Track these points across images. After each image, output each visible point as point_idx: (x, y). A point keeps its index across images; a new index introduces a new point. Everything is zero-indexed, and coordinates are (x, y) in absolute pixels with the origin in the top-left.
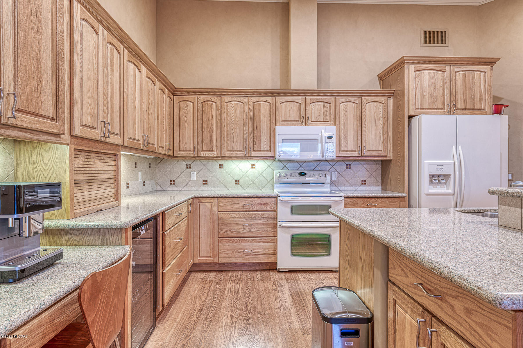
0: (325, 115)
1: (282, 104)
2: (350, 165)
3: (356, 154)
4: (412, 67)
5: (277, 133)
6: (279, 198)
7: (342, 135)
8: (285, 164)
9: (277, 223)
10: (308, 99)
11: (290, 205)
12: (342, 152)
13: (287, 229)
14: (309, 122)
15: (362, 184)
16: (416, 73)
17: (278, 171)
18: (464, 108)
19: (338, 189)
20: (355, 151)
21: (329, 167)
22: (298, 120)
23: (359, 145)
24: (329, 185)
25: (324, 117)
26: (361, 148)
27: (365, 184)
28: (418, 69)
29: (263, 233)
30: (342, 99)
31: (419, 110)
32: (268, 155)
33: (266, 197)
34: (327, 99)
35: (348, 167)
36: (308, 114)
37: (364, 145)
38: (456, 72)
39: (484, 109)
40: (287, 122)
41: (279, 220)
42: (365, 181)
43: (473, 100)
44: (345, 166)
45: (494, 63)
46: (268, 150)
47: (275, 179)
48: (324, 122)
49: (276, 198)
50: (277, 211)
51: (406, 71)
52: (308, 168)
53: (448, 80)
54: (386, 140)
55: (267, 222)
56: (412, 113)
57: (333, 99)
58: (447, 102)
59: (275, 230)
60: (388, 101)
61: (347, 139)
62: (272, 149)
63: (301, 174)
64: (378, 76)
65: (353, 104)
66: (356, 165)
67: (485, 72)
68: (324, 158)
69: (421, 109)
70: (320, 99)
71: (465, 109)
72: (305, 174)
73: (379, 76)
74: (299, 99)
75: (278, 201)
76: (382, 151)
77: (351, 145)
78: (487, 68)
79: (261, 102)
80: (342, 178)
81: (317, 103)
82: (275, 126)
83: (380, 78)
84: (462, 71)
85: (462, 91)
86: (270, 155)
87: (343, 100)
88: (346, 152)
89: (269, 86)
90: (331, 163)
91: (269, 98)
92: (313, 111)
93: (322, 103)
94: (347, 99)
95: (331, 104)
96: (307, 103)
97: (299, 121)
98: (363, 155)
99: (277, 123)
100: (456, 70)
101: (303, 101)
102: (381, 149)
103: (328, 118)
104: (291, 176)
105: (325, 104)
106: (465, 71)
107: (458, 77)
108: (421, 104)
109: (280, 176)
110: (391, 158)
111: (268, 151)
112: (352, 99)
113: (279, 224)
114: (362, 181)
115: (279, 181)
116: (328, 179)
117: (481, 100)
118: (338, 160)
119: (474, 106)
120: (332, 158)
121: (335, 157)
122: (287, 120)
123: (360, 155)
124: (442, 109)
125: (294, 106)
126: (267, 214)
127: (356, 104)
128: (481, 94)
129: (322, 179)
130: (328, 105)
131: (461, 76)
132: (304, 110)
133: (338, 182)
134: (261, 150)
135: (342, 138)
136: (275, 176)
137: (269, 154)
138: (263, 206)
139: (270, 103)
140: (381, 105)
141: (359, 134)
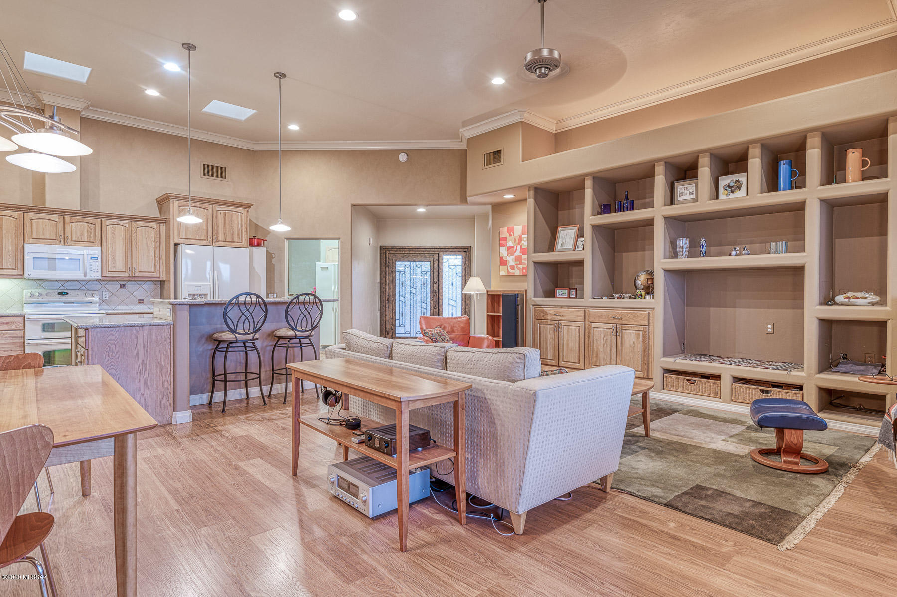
0: (89, 235)
1: (33, 221)
2: (124, 285)
3: (126, 274)
4: (177, 203)
5: (26, 251)
6: (26, 317)
7: (110, 256)
8: (40, 282)
9: (24, 343)
10: (67, 219)
11: (41, 323)
12: (110, 272)
13: (36, 347)
14: (69, 241)
15: (139, 303)
16: (181, 208)
17: (30, 290)
18: (224, 240)
19: (110, 309)
20: (125, 272)
21: (99, 286)
22: (54, 238)
23: (129, 266)
24: (98, 305)
25: (88, 237)
26: (131, 269)
27: (142, 303)
28: (183, 204)
29: (6, 353)
30: (109, 222)
31: (184, 240)
32: (13, 273)
33: (10, 317)
34: (91, 220)
35: (122, 286)
36: (68, 233)
37: (134, 266)
38: (217, 211)
39: (241, 242)
40: (39, 240)
41: (26, 338)
42: (143, 300)
43: (232, 234)
44: (119, 286)
45: (250, 207)
46: (14, 267)
47: (25, 298)
48: (87, 242)
49: (23, 318)
50: (24, 330)
51: (171, 205)
52: (71, 288)
53: (210, 217)
54: (159, 262)
55: (12, 341)
56: (177, 241)
57: (99, 220)
58: (210, 234)
59: (23, 349)
60: (161, 227)
61: (115, 260)
62: (20, 266)
63: (61, 293)
64: (156, 199)
65: (122, 227)
66: (131, 284)
67: (242, 213)
68: (87, 278)
69: (185, 238)
70: (82, 219)
71: (226, 241)
72: (67, 293)
73: (158, 200)
74: (56, 218)
75: (26, 319)
76: (154, 272)
77: (120, 265)
78: (243, 210)
79: (4, 217)
80: (115, 298)
81: (79, 223)
82: (24, 242)
83: (158, 201)
84: (223, 210)
85: (223, 226)
86: (17, 273)
87: (111, 223)
88: (115, 273)
89: (16, 201)
90: (101, 282)
91: (15, 214)
92: (74, 231)
93: (86, 224)
94: (116, 221)
95: (97, 225)
96: (66, 222)
97: (56, 240)
98: (133, 275)
99: (26, 240)
100: (218, 209)
101: (60, 220)
102: (153, 271)
103: (92, 238)
104: (47, 295)
105: (89, 224)
106: (225, 210)
107: (219, 215)
108: (186, 235)
109: (32, 295)
110: (165, 279)
111: (14, 269)
112: (121, 222)
113: (27, 342)
114: (139, 300)
115: (30, 301)
116: (96, 299)
117: (238, 235)
118: (105, 280)
119: (233, 239)
120: (96, 278)
121: (100, 277)
122: (41, 237)
123: (131, 276)
124: (205, 240)
125: (49, 224)
126: (11, 334)
127: (125, 228)
128: (238, 230)
129: (89, 299)
130: (93, 226)
131: (222, 214)
132: (63, 229)
133: (111, 301)
134: (4, 267)
135: (110, 259)
136: (25, 295)
137: (15, 272)
138: (6, 326)
139: (17, 219)
140: (153, 230)
141: (129, 255)
